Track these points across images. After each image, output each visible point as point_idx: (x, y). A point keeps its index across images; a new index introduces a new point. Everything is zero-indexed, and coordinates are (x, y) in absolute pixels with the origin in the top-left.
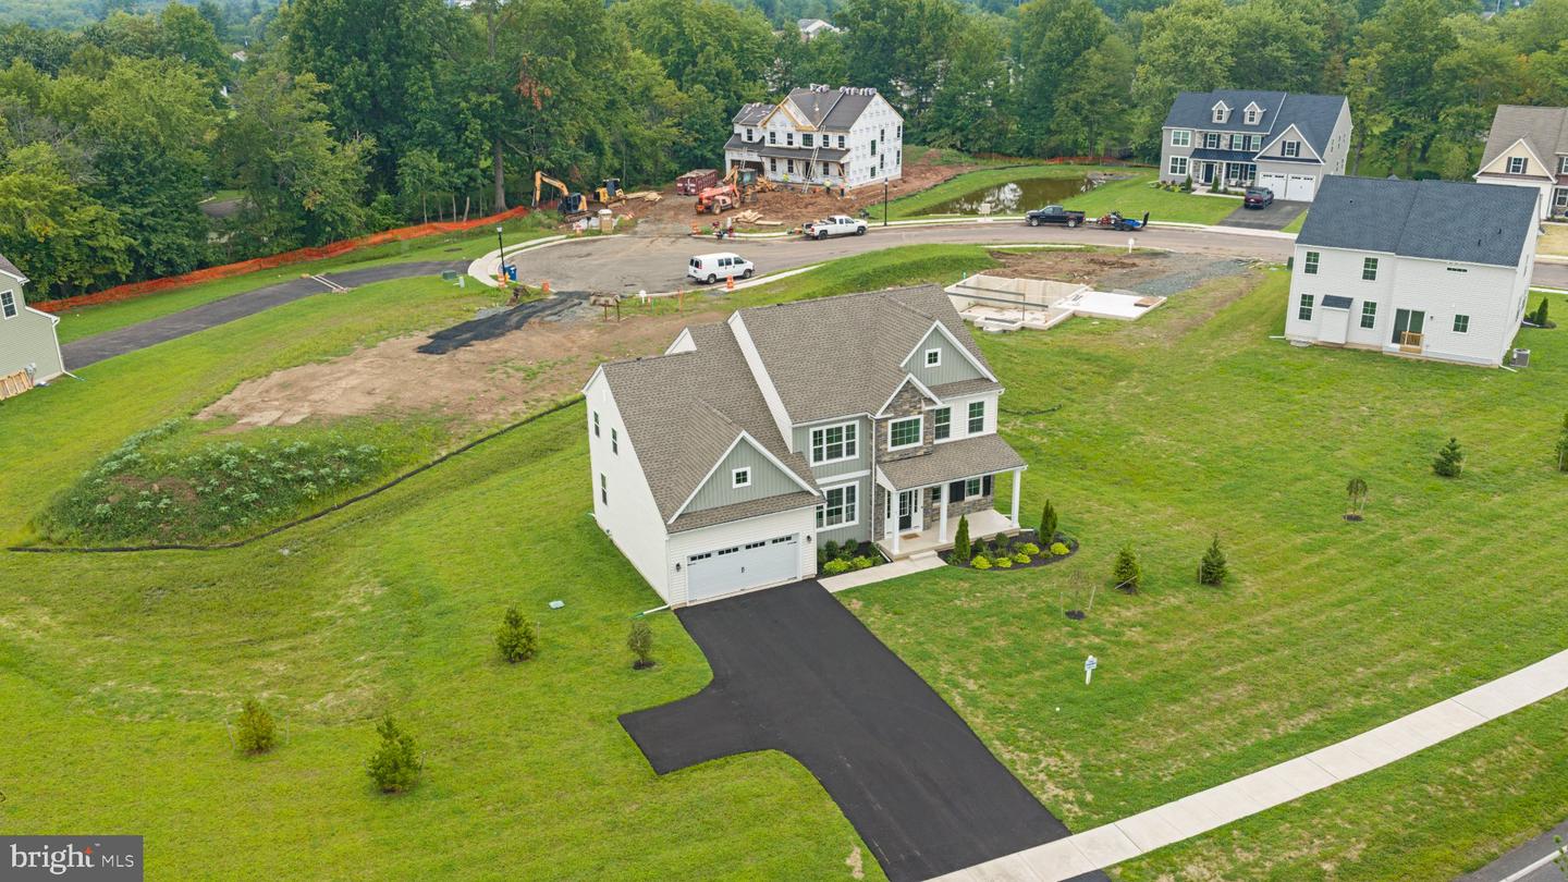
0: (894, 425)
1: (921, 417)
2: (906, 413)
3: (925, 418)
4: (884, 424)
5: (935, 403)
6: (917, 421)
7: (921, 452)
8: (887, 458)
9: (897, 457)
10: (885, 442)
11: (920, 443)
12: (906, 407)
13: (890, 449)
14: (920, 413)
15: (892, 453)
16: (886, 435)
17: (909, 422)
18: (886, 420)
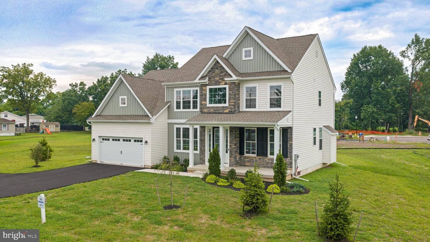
0: (211, 90)
1: (227, 86)
2: (217, 83)
3: (229, 87)
4: (204, 88)
5: (231, 77)
6: (225, 89)
7: (227, 111)
8: (205, 111)
9: (212, 110)
10: (205, 100)
11: (227, 105)
12: (217, 79)
13: (208, 105)
14: (226, 84)
15: (208, 108)
16: (206, 95)
17: (220, 89)
18: (206, 85)
